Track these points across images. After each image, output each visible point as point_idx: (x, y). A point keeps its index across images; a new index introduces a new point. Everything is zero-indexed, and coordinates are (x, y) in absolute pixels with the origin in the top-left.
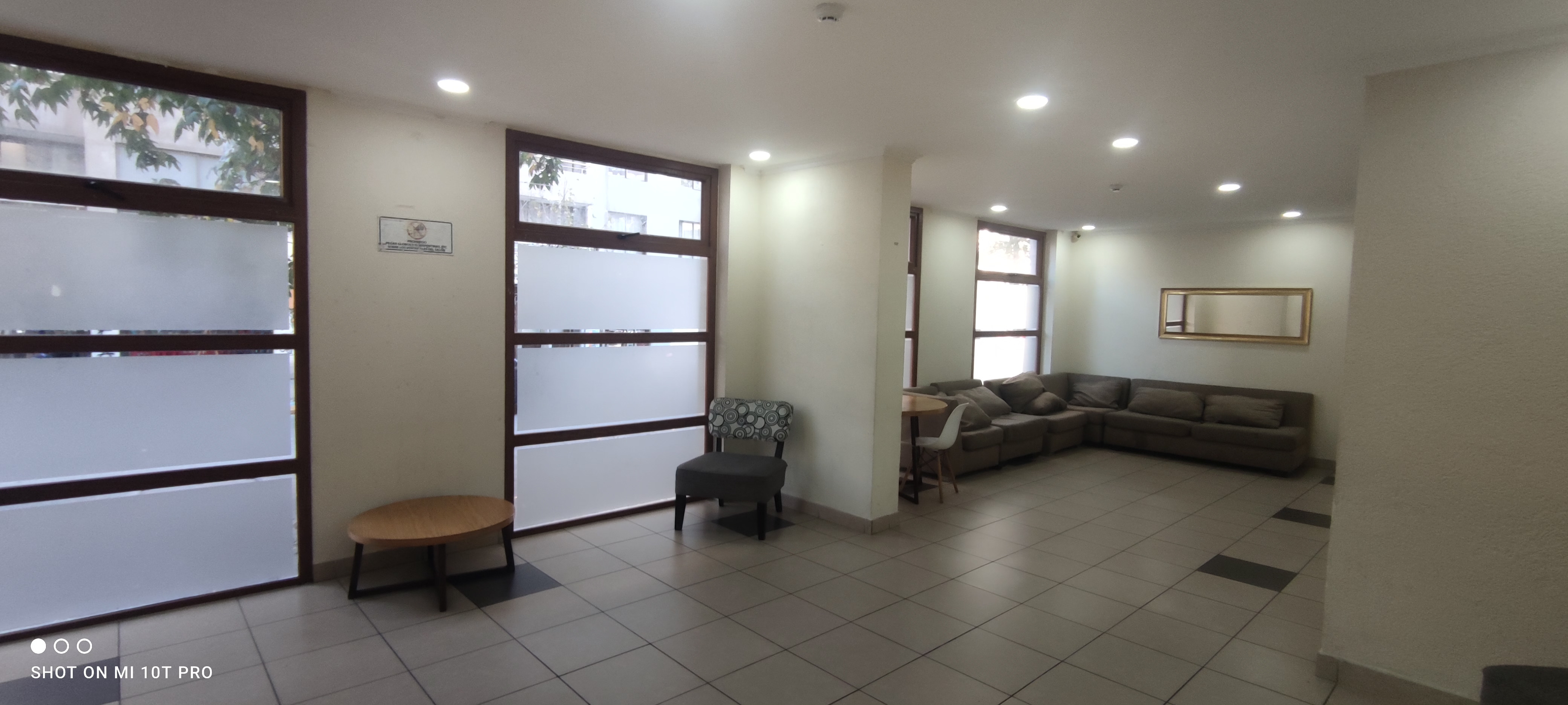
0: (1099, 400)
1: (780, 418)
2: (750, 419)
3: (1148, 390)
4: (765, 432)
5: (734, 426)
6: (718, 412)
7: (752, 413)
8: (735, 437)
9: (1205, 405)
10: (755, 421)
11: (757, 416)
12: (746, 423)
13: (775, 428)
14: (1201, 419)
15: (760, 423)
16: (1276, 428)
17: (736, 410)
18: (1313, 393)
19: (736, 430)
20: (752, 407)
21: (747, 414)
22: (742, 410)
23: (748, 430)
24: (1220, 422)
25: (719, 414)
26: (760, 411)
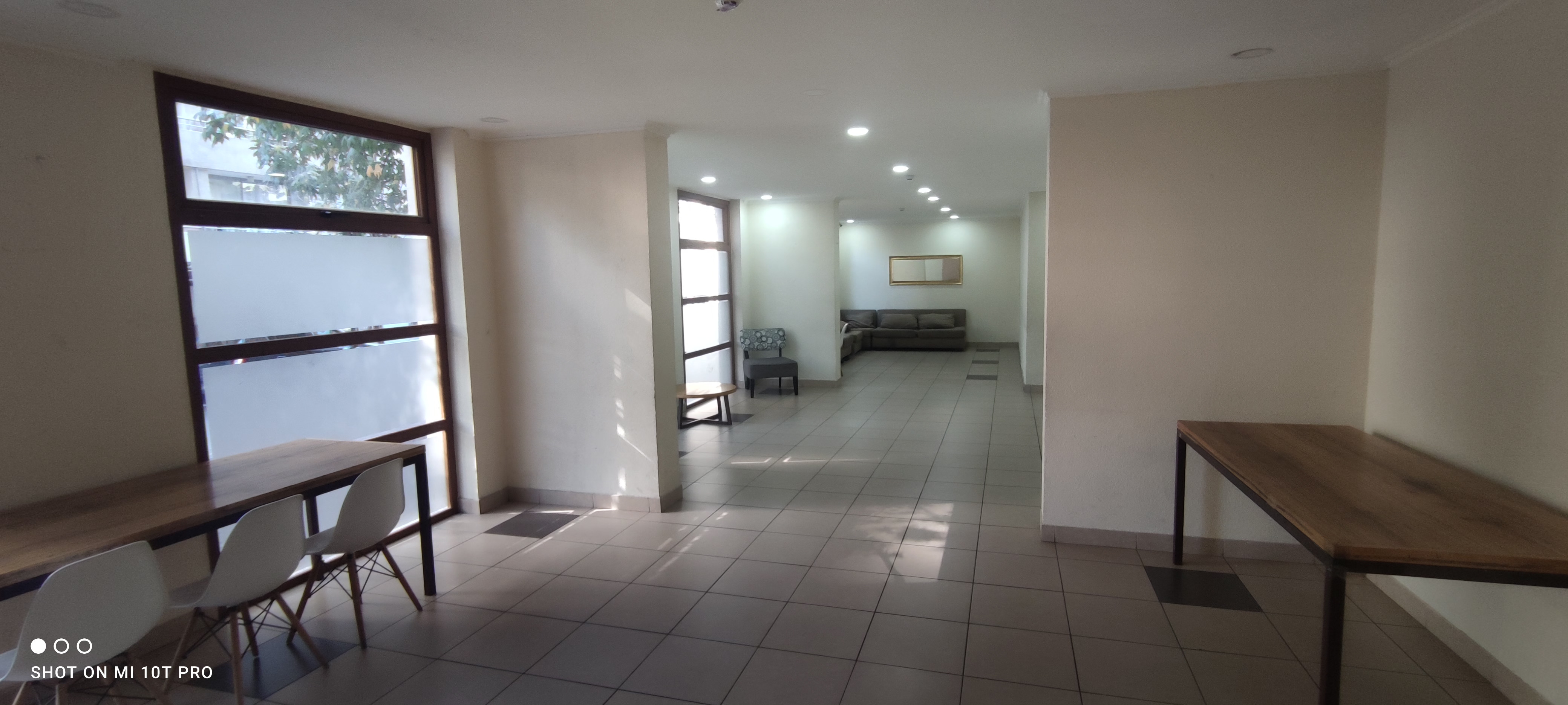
0: (864, 324)
1: (781, 337)
2: (764, 339)
3: (889, 315)
4: (774, 345)
5: (756, 344)
6: (746, 337)
7: (765, 336)
8: (758, 349)
9: (918, 320)
10: (767, 340)
11: (767, 337)
12: (762, 341)
13: (779, 342)
14: (918, 328)
15: (770, 341)
16: (953, 328)
17: (755, 335)
18: (965, 308)
19: (758, 345)
20: (764, 334)
21: (761, 337)
22: (758, 335)
23: (764, 345)
24: (928, 328)
25: (746, 338)
26: (768, 334)
